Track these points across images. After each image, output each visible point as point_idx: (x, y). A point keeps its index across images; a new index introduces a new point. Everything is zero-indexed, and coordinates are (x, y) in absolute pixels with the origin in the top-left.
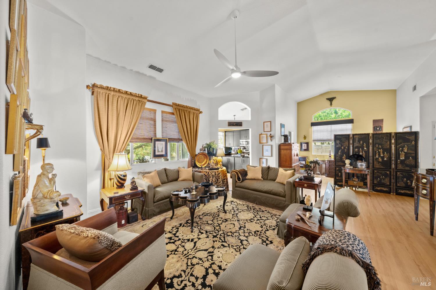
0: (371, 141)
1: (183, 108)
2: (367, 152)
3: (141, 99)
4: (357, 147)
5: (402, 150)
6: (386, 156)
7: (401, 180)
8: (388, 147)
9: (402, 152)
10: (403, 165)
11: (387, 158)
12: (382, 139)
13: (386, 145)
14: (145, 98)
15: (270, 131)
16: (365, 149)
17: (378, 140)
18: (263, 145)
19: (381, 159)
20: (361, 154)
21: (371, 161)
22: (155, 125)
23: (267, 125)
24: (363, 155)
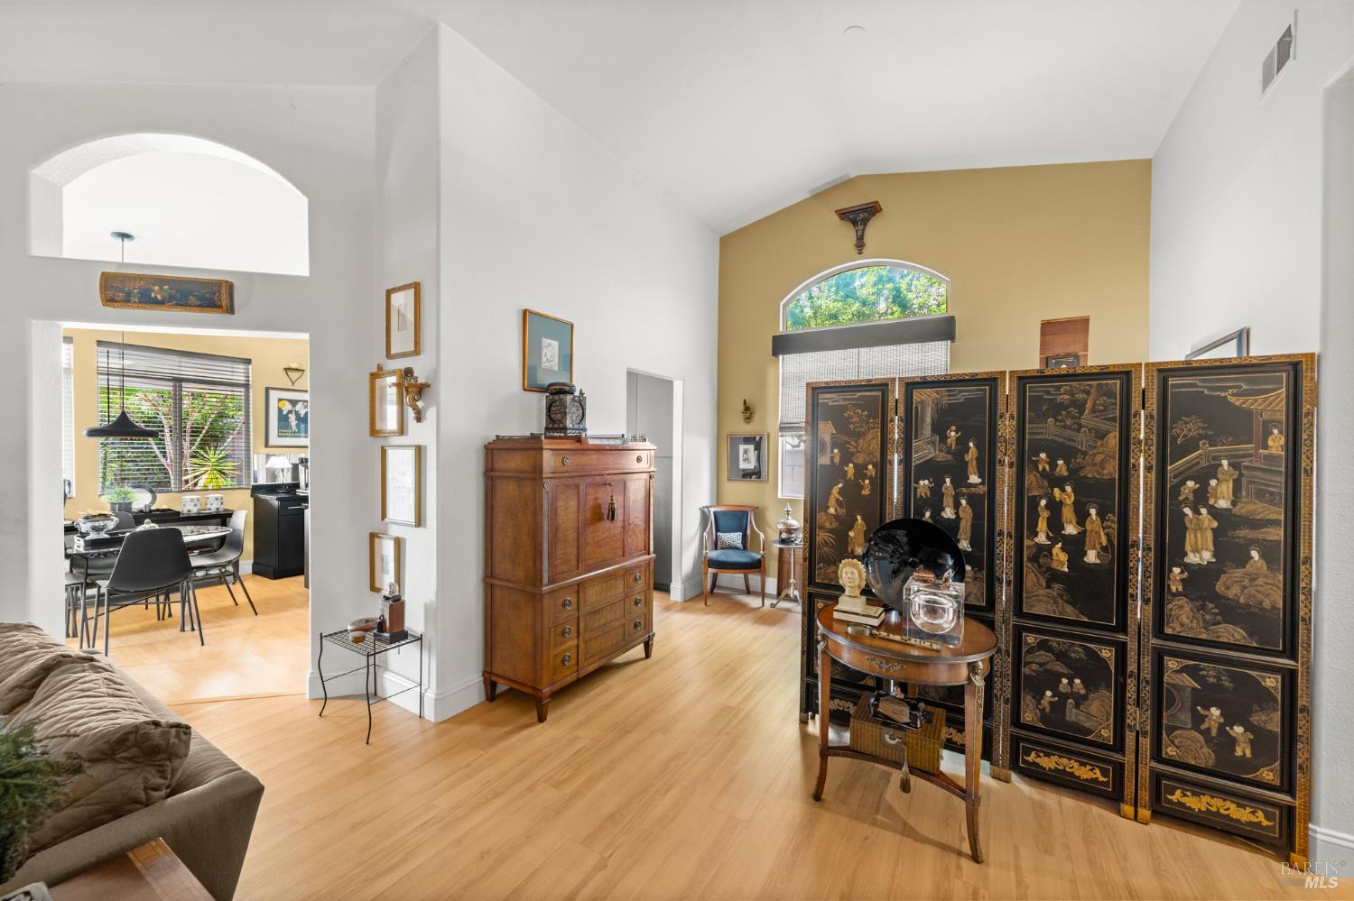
0: (1007, 428)
2: (984, 506)
4: (927, 469)
5: (1195, 492)
6: (1098, 533)
7: (1185, 717)
8: (1112, 468)
9: (1197, 512)
10: (1203, 607)
11: (1104, 549)
12: (1075, 411)
13: (1099, 458)
16: (974, 479)
17: (1051, 420)
18: (384, 451)
19: (1063, 557)
20: (948, 513)
21: (1005, 569)
23: (401, 312)
24: (963, 524)
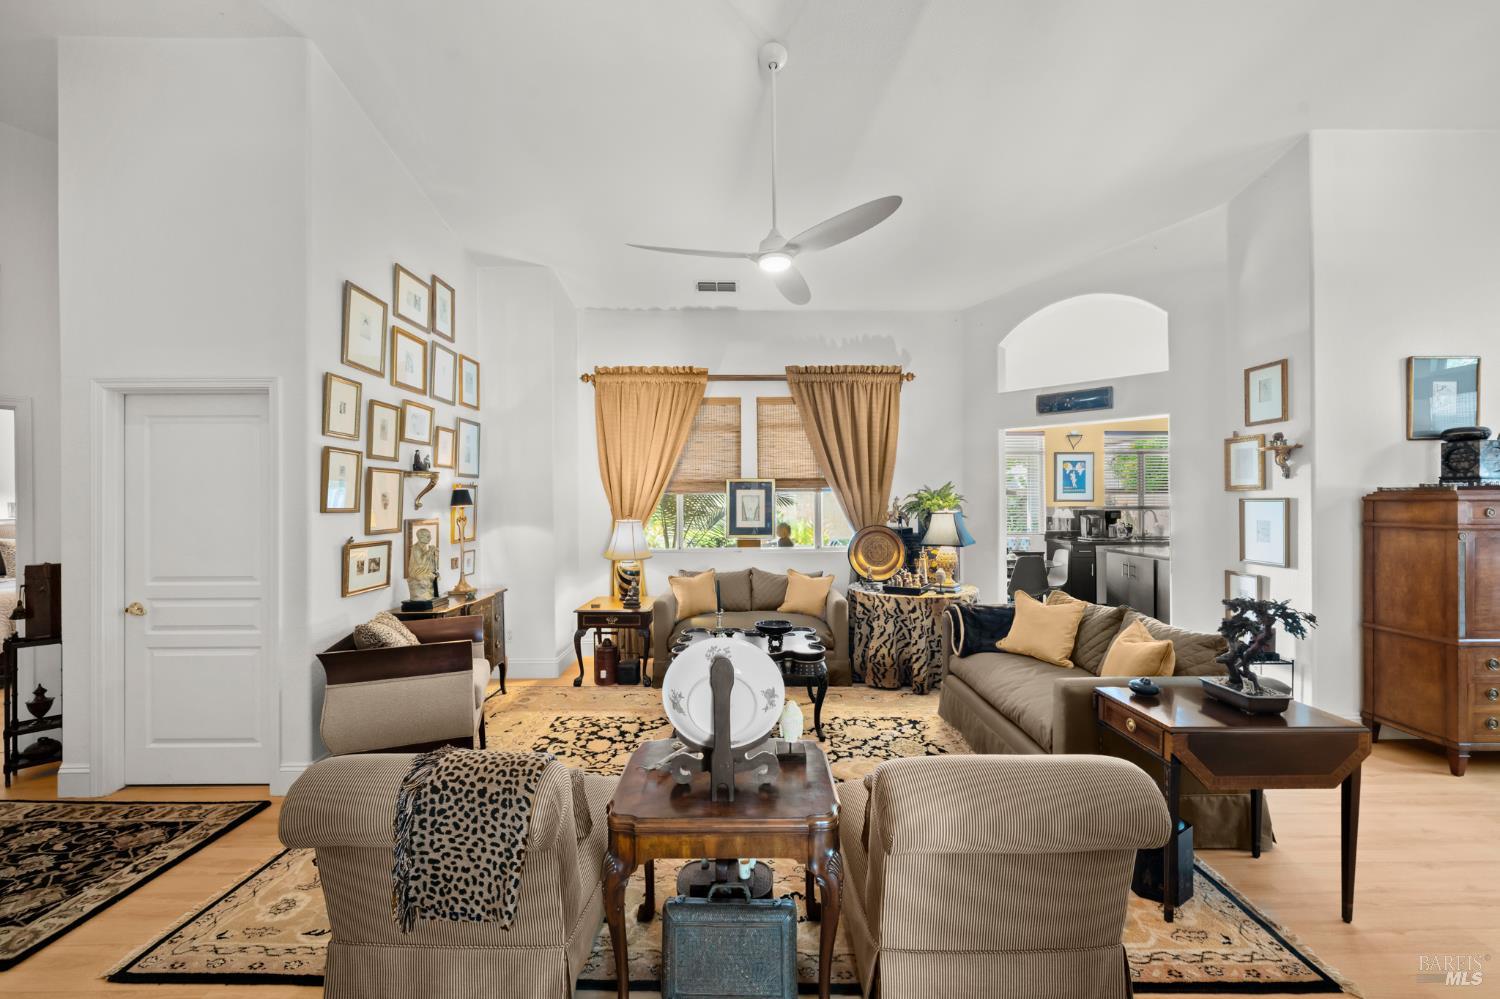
1: (823, 378)
3: (693, 378)
14: (703, 373)
15: (1279, 415)
18: (1242, 503)
22: (739, 443)
23: (1263, 385)
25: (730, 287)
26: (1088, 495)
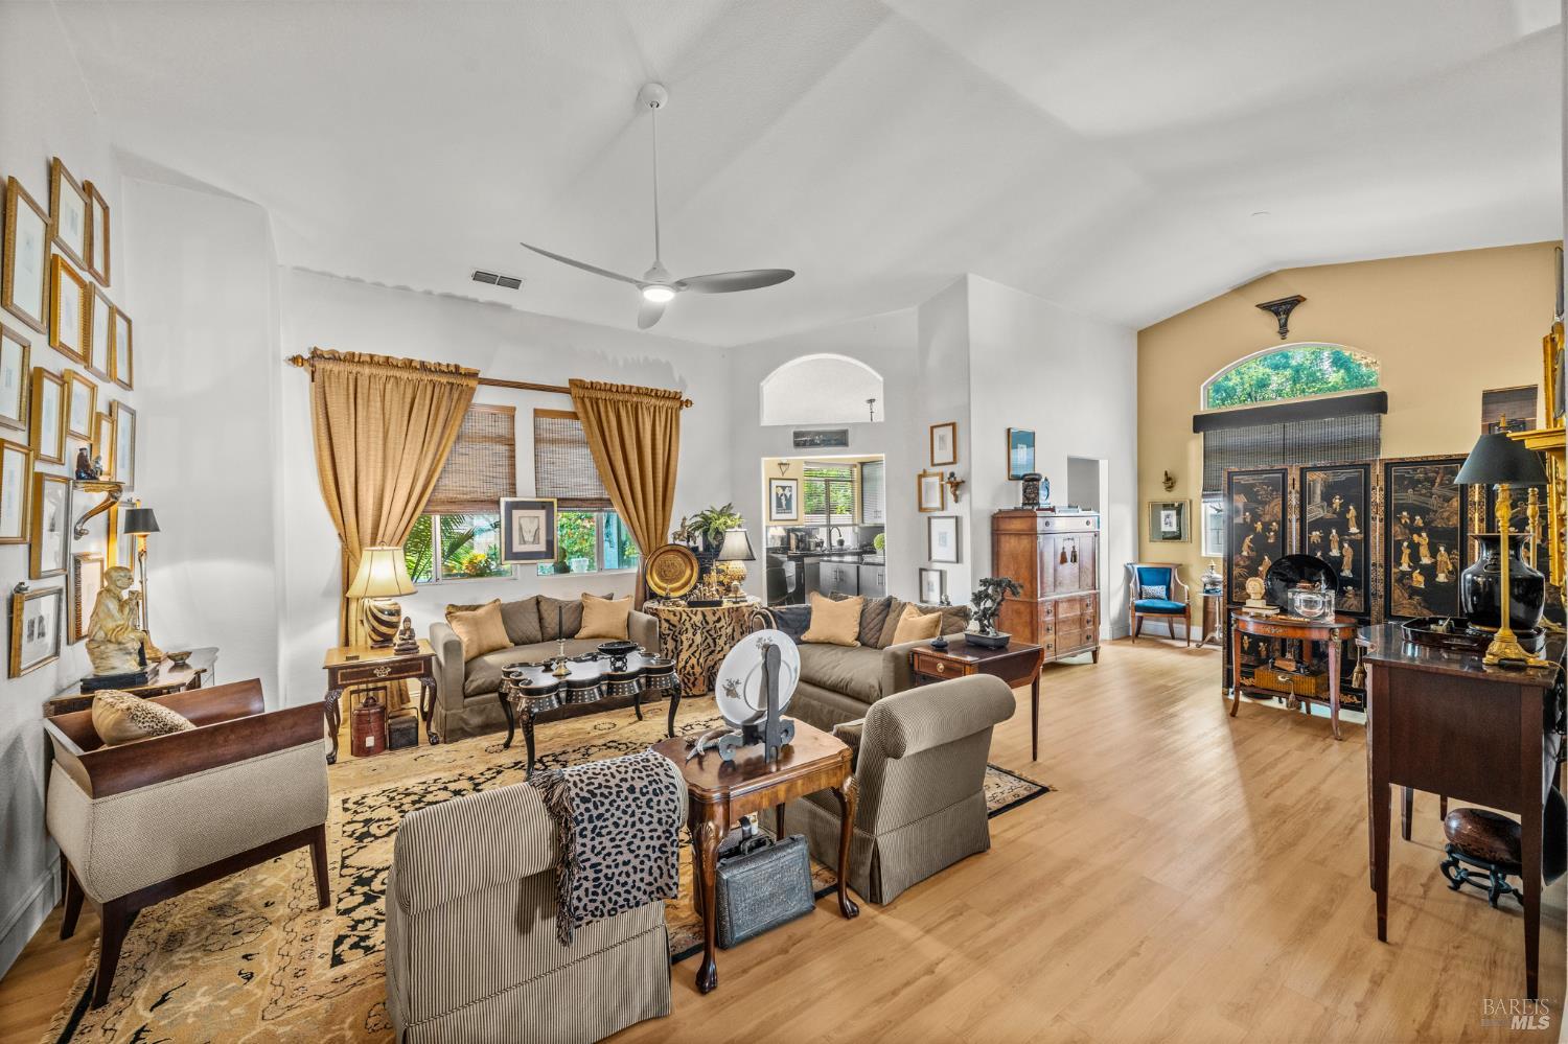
0: (1377, 496)
1: (609, 396)
4: (1319, 524)
6: (1446, 563)
8: (1455, 521)
11: (1452, 573)
12: (1428, 484)
13: (1446, 514)
14: (473, 375)
15: (951, 460)
16: (1354, 530)
17: (1410, 491)
18: (929, 519)
19: (1421, 579)
20: (1335, 552)
21: (1378, 588)
23: (942, 439)
24: (1345, 559)
25: (514, 283)
26: (793, 516)
